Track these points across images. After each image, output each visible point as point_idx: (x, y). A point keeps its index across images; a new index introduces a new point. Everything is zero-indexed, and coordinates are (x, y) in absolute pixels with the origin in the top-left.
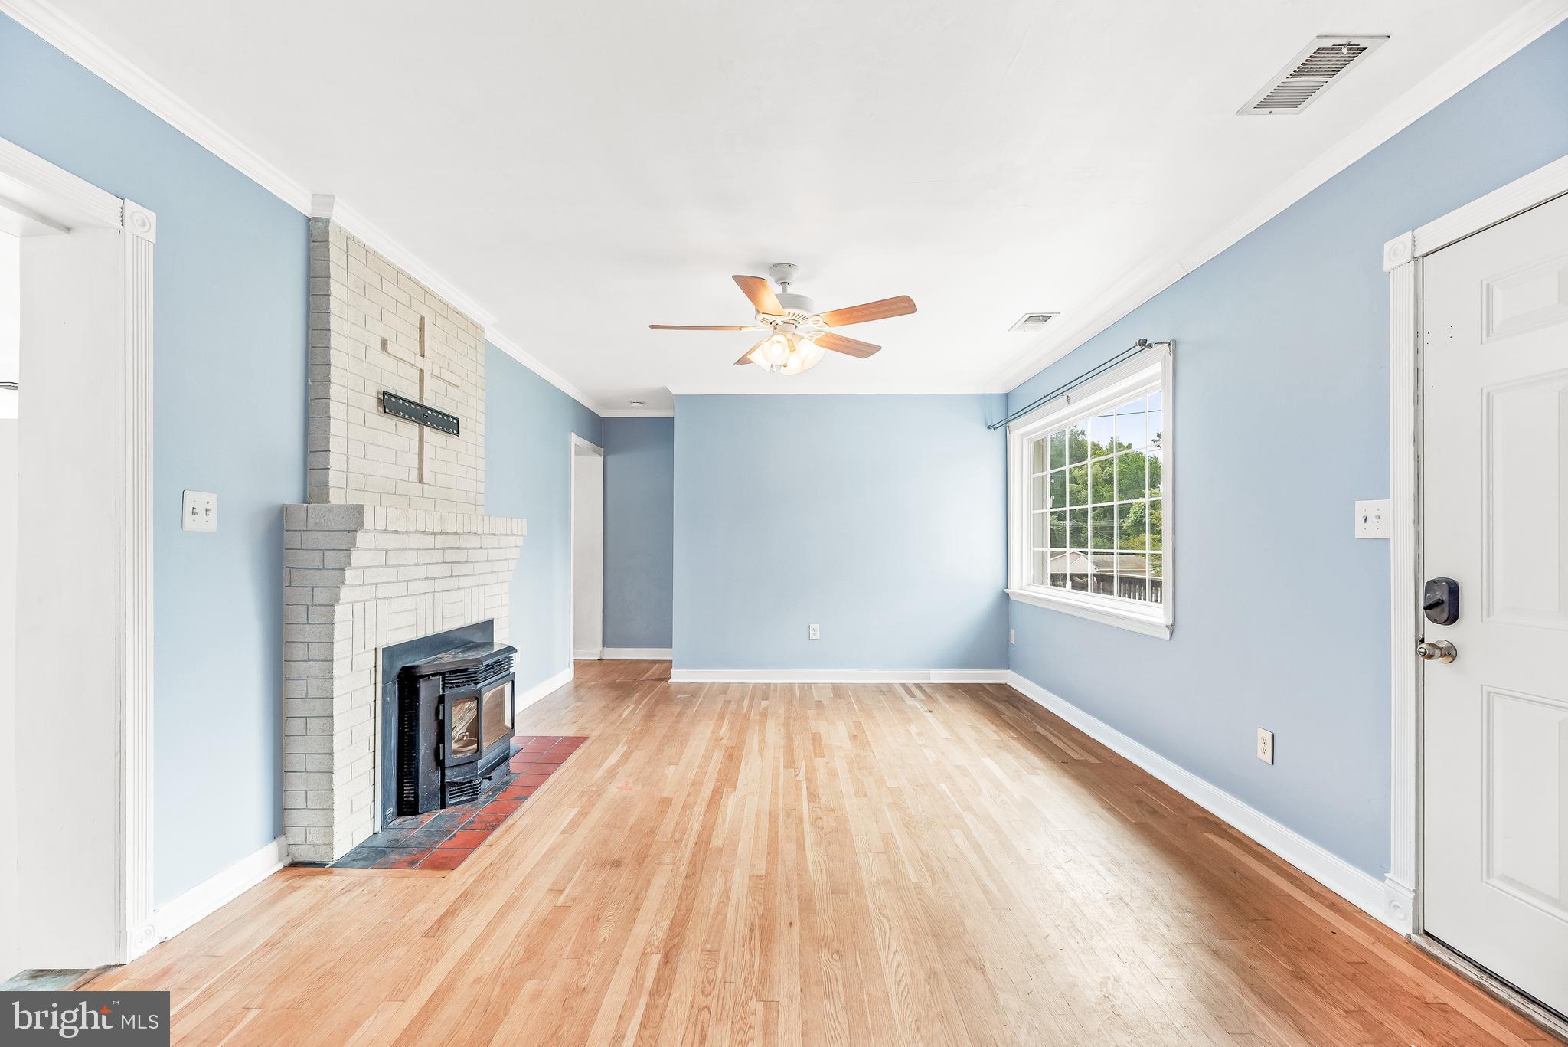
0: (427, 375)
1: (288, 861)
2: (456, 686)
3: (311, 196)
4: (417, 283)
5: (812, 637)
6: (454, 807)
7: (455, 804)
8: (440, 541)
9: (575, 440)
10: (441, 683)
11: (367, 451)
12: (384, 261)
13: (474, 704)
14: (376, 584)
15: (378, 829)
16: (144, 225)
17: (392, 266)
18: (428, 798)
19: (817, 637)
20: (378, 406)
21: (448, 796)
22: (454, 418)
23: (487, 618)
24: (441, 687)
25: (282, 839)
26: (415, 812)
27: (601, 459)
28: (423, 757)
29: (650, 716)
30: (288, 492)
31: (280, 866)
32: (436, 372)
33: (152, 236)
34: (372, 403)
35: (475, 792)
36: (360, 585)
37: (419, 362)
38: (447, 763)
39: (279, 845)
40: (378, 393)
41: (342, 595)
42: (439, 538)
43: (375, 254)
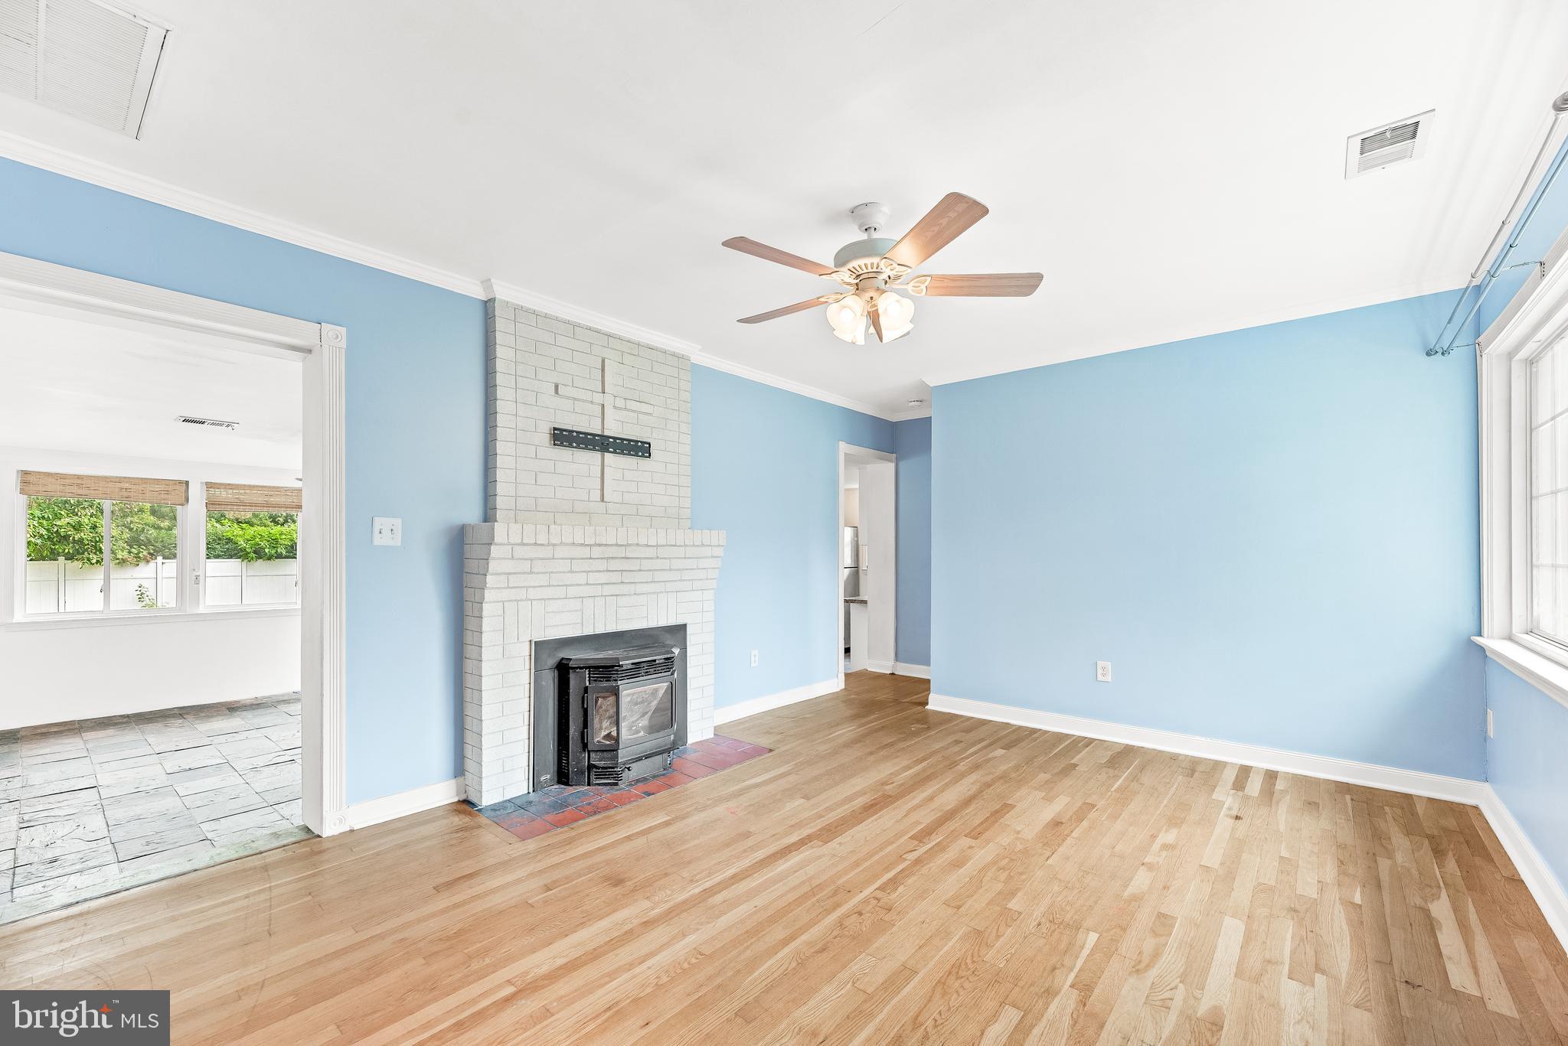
0: (609, 411)
1: (463, 797)
2: (606, 681)
3: (480, 285)
4: (598, 331)
5: (1100, 678)
6: (597, 787)
7: (599, 784)
8: (597, 552)
9: (844, 447)
10: (587, 676)
11: (538, 479)
12: (557, 319)
13: (612, 699)
14: (527, 587)
15: (531, 790)
16: (337, 337)
17: (568, 322)
18: (576, 773)
19: (1109, 678)
20: (550, 440)
21: (593, 777)
22: (647, 443)
23: (680, 622)
24: (587, 679)
25: (461, 779)
26: (567, 784)
27: (892, 466)
28: (573, 738)
29: (855, 741)
30: (471, 514)
31: (456, 800)
32: (620, 403)
33: (343, 344)
34: (545, 438)
35: (617, 777)
36: (505, 588)
37: (598, 398)
38: (590, 747)
39: (457, 783)
40: (550, 430)
41: (486, 595)
42: (595, 549)
43: (546, 316)
